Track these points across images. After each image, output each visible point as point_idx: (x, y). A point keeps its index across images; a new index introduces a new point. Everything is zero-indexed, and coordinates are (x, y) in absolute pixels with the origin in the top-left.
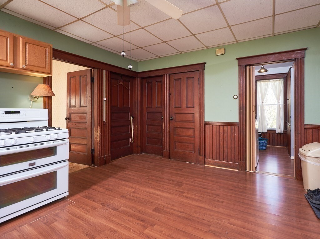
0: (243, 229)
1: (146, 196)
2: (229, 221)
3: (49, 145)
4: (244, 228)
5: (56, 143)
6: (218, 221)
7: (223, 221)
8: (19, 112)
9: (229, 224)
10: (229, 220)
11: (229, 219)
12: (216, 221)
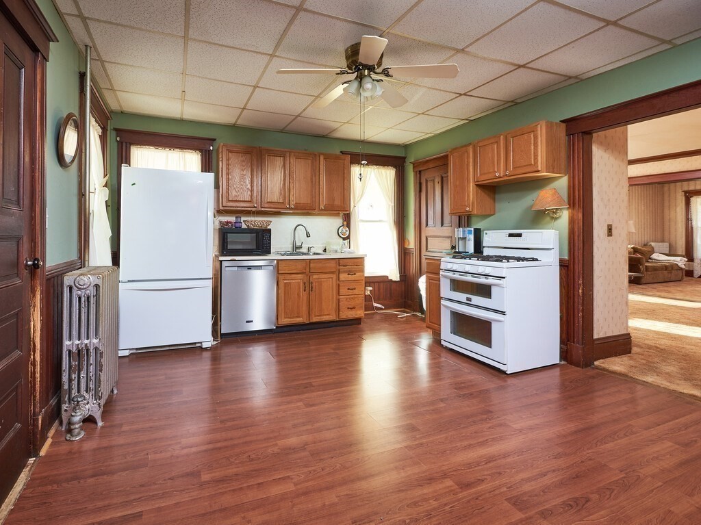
0: (260, 481)
1: (475, 432)
2: (293, 481)
3: (482, 280)
4: (259, 484)
5: (490, 281)
6: (310, 469)
7: (303, 476)
8: (520, 235)
9: (289, 477)
10: (296, 484)
11: (298, 487)
12: (314, 468)
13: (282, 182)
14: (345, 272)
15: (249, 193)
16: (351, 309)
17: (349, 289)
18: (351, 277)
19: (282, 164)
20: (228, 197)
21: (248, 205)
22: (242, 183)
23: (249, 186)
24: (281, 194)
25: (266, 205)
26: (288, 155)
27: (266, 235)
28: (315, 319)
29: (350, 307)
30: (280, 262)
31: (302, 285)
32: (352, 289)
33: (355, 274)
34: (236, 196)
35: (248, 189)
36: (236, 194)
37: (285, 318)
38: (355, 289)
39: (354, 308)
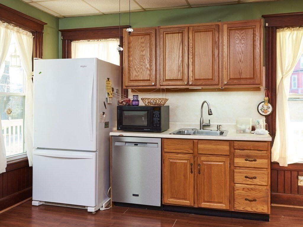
13: (181, 59)
14: (241, 156)
15: (148, 72)
16: (250, 201)
17: (246, 177)
18: (249, 164)
19: (180, 40)
20: (129, 77)
21: (147, 83)
22: (142, 63)
23: (148, 66)
24: (179, 71)
25: (165, 83)
26: (186, 30)
27: (157, 113)
28: (205, 205)
29: (250, 198)
30: (165, 141)
31: (188, 165)
32: (252, 178)
33: (255, 161)
34: (136, 76)
35: (147, 68)
36: (137, 74)
37: (171, 198)
38: (255, 178)
39: (255, 200)
